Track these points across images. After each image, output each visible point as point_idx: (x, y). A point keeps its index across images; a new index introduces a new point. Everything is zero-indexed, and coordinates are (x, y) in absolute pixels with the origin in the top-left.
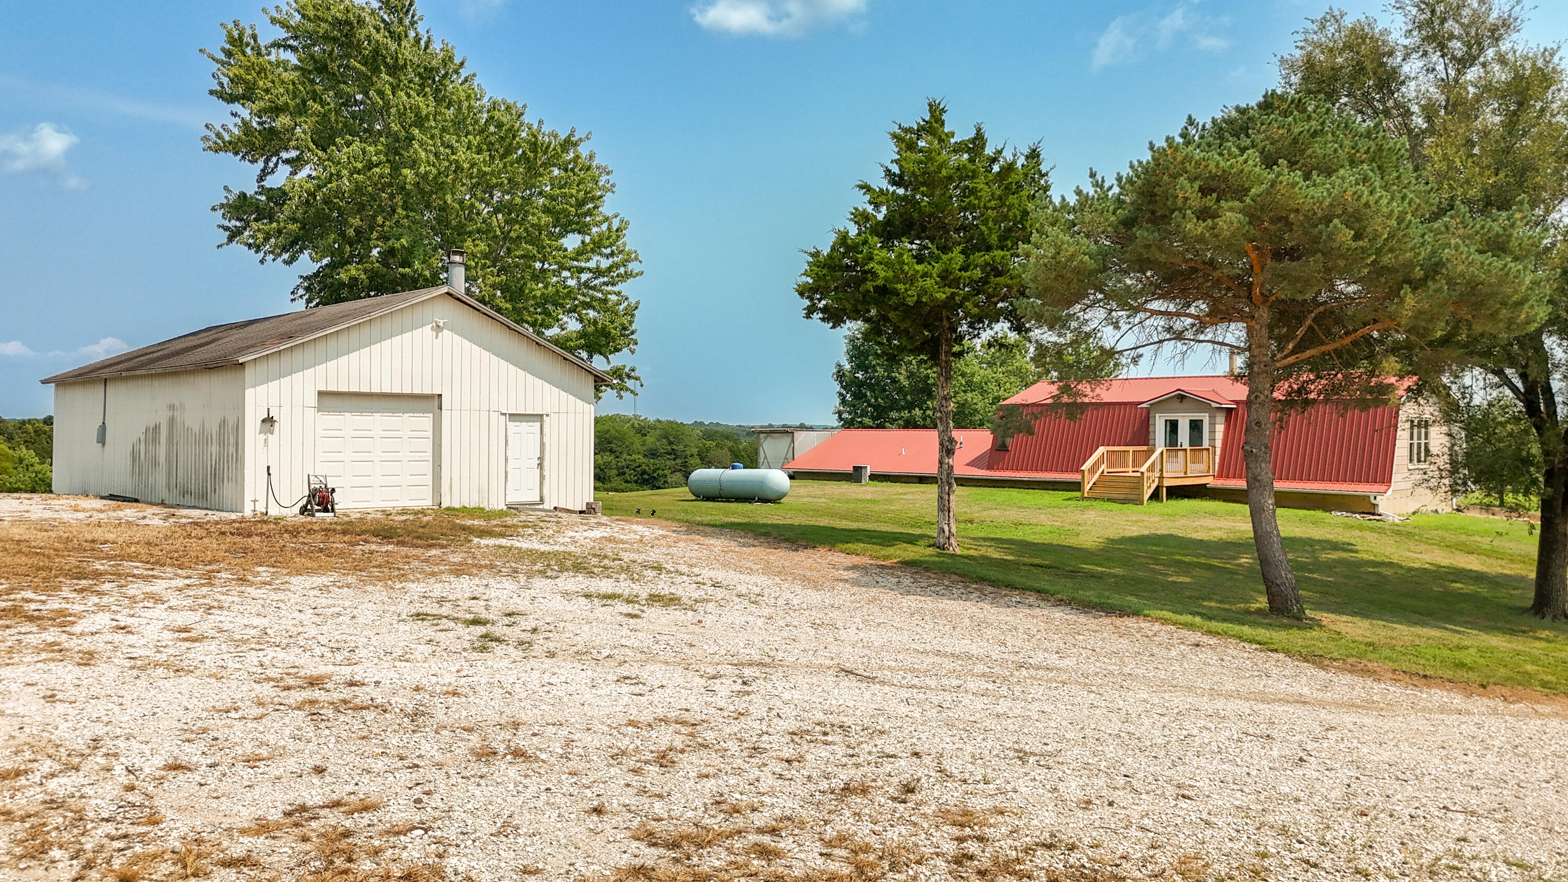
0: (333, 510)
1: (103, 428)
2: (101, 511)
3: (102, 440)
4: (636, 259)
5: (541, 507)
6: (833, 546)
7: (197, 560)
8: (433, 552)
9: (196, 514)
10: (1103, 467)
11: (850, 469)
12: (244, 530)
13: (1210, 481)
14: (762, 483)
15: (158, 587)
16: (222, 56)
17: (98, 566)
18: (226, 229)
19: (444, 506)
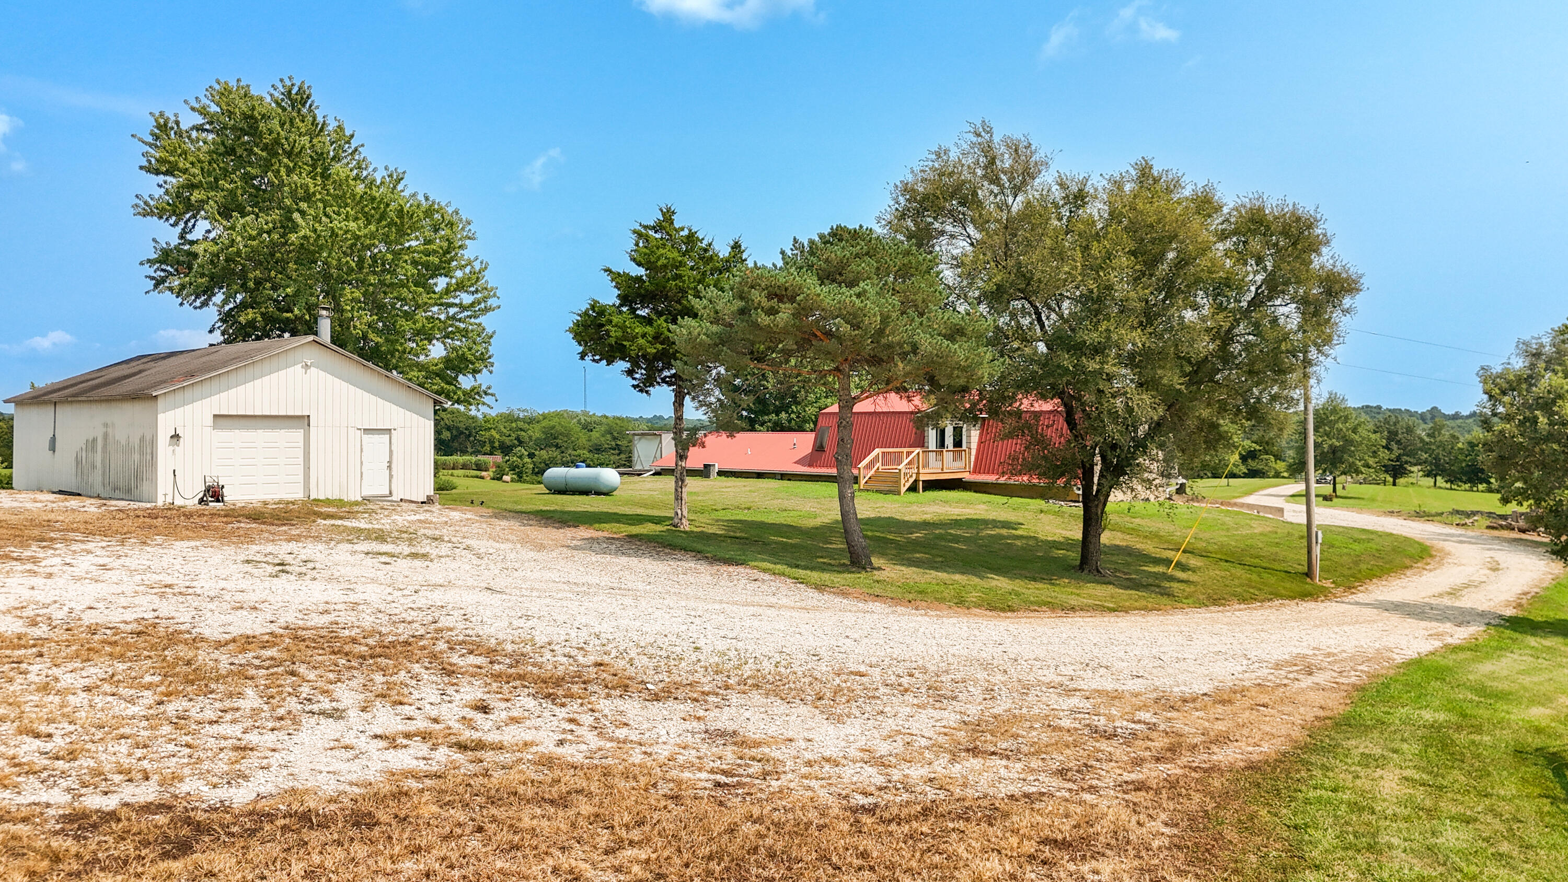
0: (223, 501)
1: (53, 439)
2: (54, 502)
3: (53, 448)
4: (495, 295)
5: (390, 499)
6: (591, 525)
7: (117, 532)
8: (284, 528)
9: (122, 504)
10: (879, 465)
11: (700, 466)
12: (153, 515)
13: (967, 477)
14: (596, 479)
15: (90, 546)
16: (150, 139)
17: (52, 535)
18: (152, 278)
19: (312, 498)
